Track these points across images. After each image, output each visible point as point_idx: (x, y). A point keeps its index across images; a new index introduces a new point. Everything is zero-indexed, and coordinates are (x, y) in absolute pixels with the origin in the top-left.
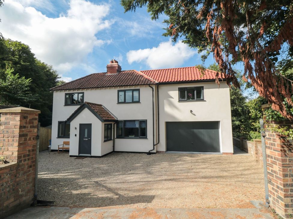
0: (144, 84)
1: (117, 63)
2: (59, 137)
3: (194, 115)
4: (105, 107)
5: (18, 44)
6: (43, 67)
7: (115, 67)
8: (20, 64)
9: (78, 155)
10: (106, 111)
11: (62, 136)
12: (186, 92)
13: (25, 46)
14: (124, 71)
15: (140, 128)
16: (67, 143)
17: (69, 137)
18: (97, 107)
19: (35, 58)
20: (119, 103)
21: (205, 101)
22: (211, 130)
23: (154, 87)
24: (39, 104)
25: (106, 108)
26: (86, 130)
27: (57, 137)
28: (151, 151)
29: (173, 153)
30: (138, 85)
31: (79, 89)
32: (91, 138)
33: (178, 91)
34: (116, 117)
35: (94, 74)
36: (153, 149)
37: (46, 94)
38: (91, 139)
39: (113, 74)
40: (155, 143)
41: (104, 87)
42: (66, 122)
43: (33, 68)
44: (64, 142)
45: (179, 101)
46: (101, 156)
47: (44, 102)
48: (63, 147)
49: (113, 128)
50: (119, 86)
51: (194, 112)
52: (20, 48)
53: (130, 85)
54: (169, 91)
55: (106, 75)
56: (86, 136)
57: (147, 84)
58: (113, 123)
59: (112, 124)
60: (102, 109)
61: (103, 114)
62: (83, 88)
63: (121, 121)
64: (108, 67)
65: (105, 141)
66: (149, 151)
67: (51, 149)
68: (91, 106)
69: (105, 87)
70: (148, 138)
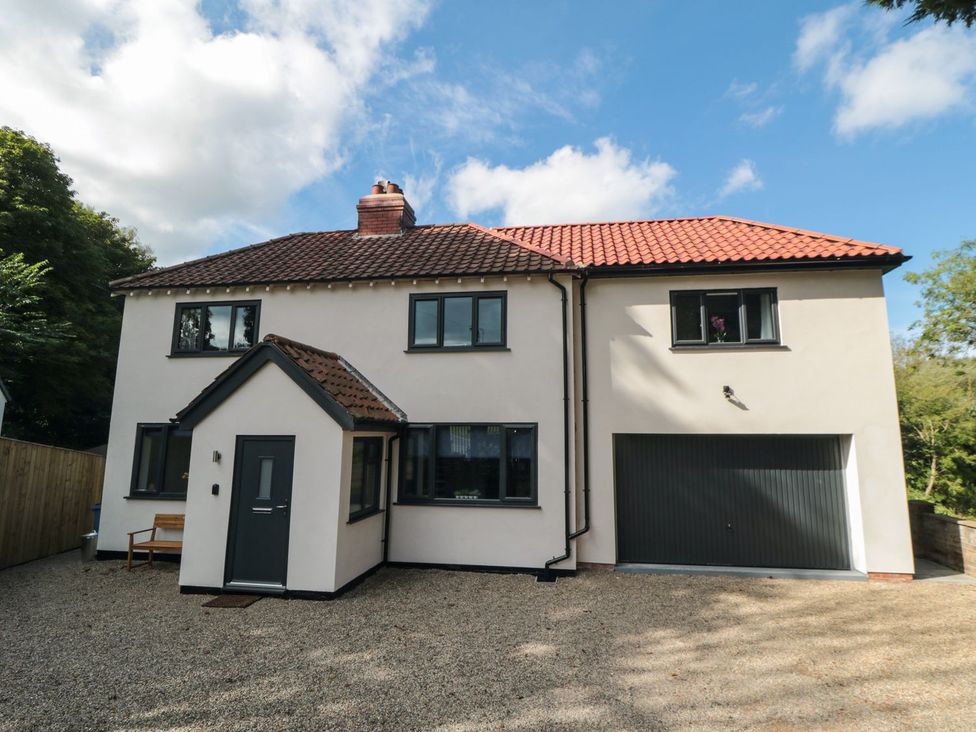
0: (527, 273)
1: (400, 195)
2: (135, 494)
3: (742, 407)
4: (350, 366)
5: (9, 137)
6: (101, 230)
7: (392, 208)
8: (13, 209)
9: (221, 586)
10: (358, 381)
11: (153, 488)
12: (702, 308)
13: (34, 147)
14: (428, 227)
15: (508, 458)
16: (175, 524)
17: (182, 497)
18: (320, 364)
19: (72, 193)
20: (413, 349)
21: (785, 348)
22: (810, 472)
23: (569, 288)
24: (76, 359)
25: (355, 370)
26: (267, 469)
27: (128, 495)
28: (556, 561)
29: (651, 572)
30: (502, 273)
31: (239, 285)
32: (289, 504)
33: (669, 306)
34: (399, 410)
35: (304, 235)
36: (564, 553)
37: (103, 323)
38: (287, 511)
39: (384, 236)
40: (573, 530)
41: (350, 280)
42: (171, 427)
43: (62, 228)
44: (158, 518)
45: (673, 346)
46: (332, 590)
47: (93, 353)
48: (152, 539)
49: (385, 456)
50: (415, 276)
51: (737, 396)
52: (16, 151)
53: (464, 274)
54: (631, 305)
55: (355, 237)
56: (265, 492)
57: (539, 271)
58: (385, 435)
59: (381, 439)
60: (341, 373)
61: (349, 391)
62: (255, 283)
63: (423, 429)
64: (363, 209)
65: (354, 518)
66: (547, 565)
67: (98, 548)
68: (296, 356)
69: (357, 278)
70: (539, 505)
